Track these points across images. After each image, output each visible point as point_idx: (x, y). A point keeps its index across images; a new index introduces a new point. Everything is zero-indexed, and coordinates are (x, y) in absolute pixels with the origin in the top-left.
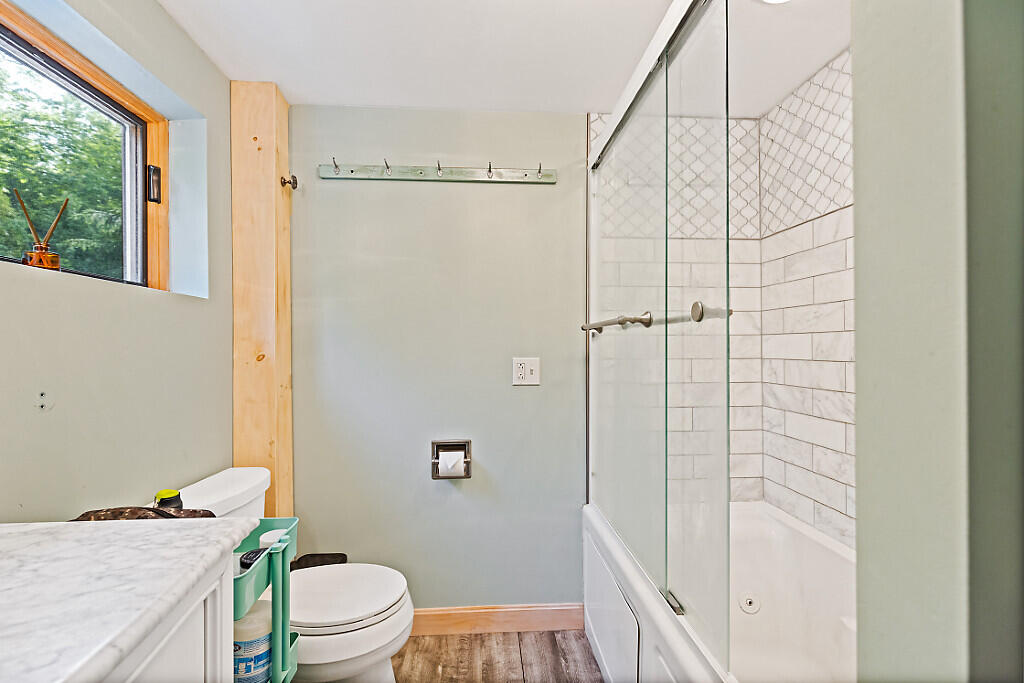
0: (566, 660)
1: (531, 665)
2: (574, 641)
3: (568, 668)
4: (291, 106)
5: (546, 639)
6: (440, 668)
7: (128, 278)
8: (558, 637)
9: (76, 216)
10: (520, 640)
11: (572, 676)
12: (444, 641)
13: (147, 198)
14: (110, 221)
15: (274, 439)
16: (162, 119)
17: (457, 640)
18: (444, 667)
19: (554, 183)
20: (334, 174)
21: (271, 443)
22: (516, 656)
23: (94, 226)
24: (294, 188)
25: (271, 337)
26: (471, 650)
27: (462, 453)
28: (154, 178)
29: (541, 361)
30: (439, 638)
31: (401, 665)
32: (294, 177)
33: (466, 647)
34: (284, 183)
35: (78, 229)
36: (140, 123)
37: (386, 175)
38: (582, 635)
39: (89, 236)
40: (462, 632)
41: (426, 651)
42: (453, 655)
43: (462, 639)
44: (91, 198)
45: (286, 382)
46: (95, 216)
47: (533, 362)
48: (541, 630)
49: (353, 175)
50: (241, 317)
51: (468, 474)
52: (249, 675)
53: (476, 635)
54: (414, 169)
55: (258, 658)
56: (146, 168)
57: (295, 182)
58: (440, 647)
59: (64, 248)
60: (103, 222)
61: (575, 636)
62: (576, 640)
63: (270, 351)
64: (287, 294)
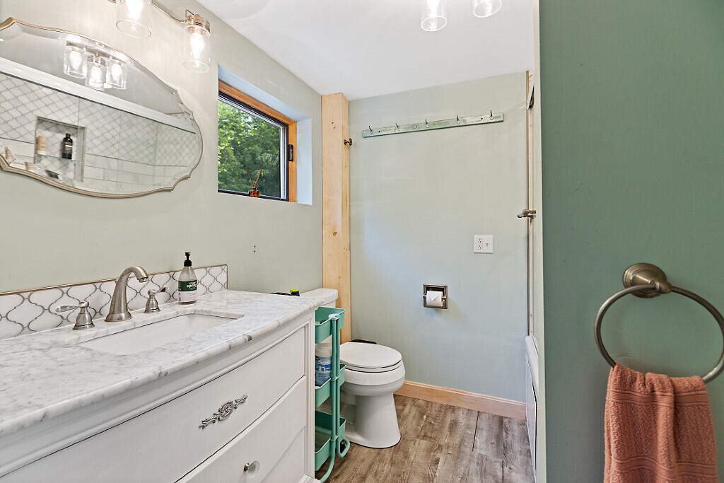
0: (507, 433)
1: (482, 429)
2: (517, 426)
3: (507, 437)
4: (349, 102)
5: (496, 420)
6: (425, 417)
7: (282, 198)
8: (505, 420)
9: (259, 158)
10: (478, 415)
11: (509, 442)
12: (430, 405)
13: (288, 160)
14: (274, 159)
15: (341, 275)
16: (295, 122)
17: (438, 406)
18: (427, 416)
19: (502, 121)
20: (371, 134)
21: (339, 277)
22: (473, 423)
23: (267, 160)
24: (350, 145)
25: (339, 223)
26: (445, 413)
27: (441, 292)
28: (291, 150)
29: (494, 238)
30: (428, 402)
31: (403, 410)
32: (350, 139)
33: (443, 410)
34: (345, 143)
35: (260, 165)
36: (286, 126)
37: (398, 131)
38: (523, 423)
39: (265, 168)
40: (442, 402)
41: (419, 407)
42: (434, 412)
43: (441, 406)
44: (266, 148)
45: (347, 247)
46: (268, 156)
47: (488, 238)
48: (494, 414)
49: (380, 134)
50: (326, 214)
51: (445, 306)
52: (322, 372)
53: (451, 406)
54: (412, 126)
55: (326, 366)
56: (288, 146)
57: (351, 142)
58: (427, 407)
59: (255, 175)
60: (270, 160)
61: (518, 422)
62: (518, 425)
63: (339, 230)
64: (348, 200)
